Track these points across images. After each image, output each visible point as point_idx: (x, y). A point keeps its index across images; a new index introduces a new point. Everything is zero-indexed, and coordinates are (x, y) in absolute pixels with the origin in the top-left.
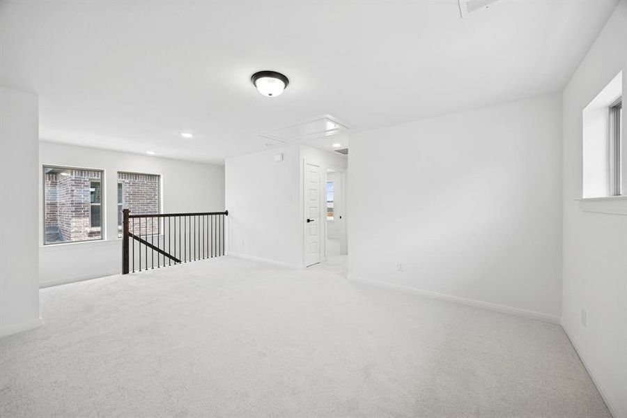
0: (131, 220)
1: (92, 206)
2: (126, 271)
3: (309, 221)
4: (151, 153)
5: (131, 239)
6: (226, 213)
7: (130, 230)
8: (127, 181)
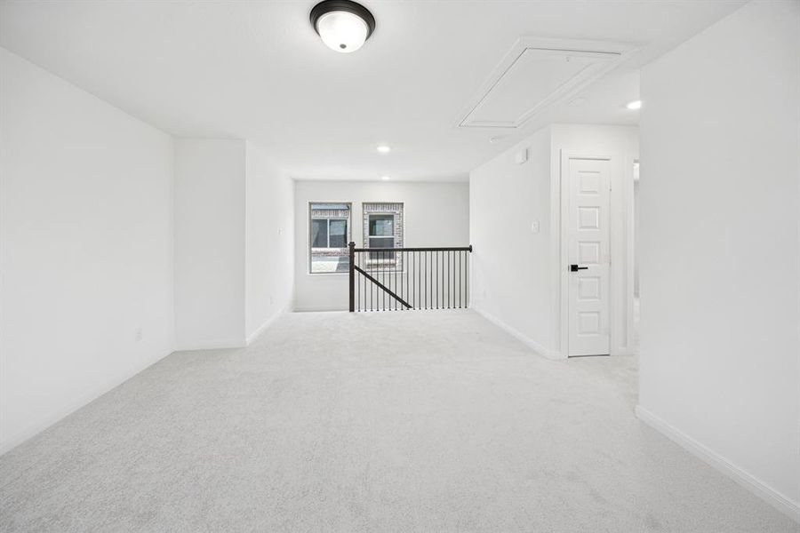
0: (356, 254)
1: (370, 239)
2: (352, 309)
3: (574, 268)
4: (386, 178)
5: (356, 272)
6: (470, 249)
7: (356, 264)
8: (397, 212)
